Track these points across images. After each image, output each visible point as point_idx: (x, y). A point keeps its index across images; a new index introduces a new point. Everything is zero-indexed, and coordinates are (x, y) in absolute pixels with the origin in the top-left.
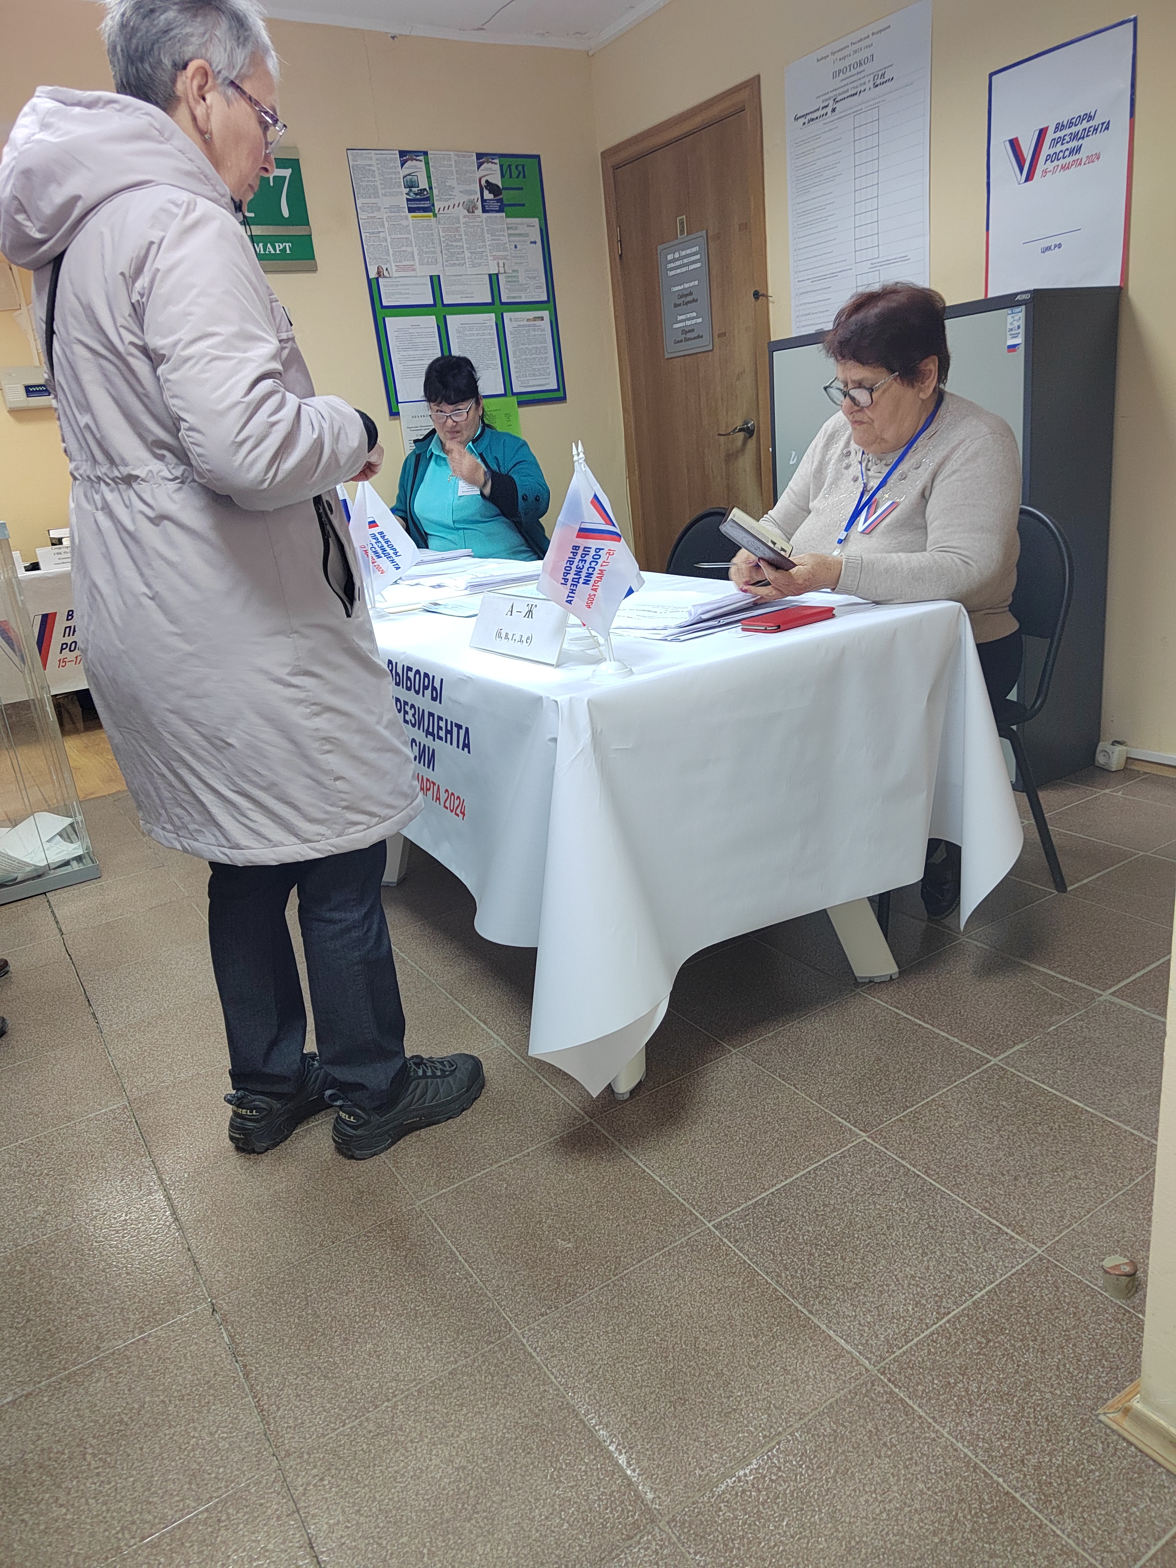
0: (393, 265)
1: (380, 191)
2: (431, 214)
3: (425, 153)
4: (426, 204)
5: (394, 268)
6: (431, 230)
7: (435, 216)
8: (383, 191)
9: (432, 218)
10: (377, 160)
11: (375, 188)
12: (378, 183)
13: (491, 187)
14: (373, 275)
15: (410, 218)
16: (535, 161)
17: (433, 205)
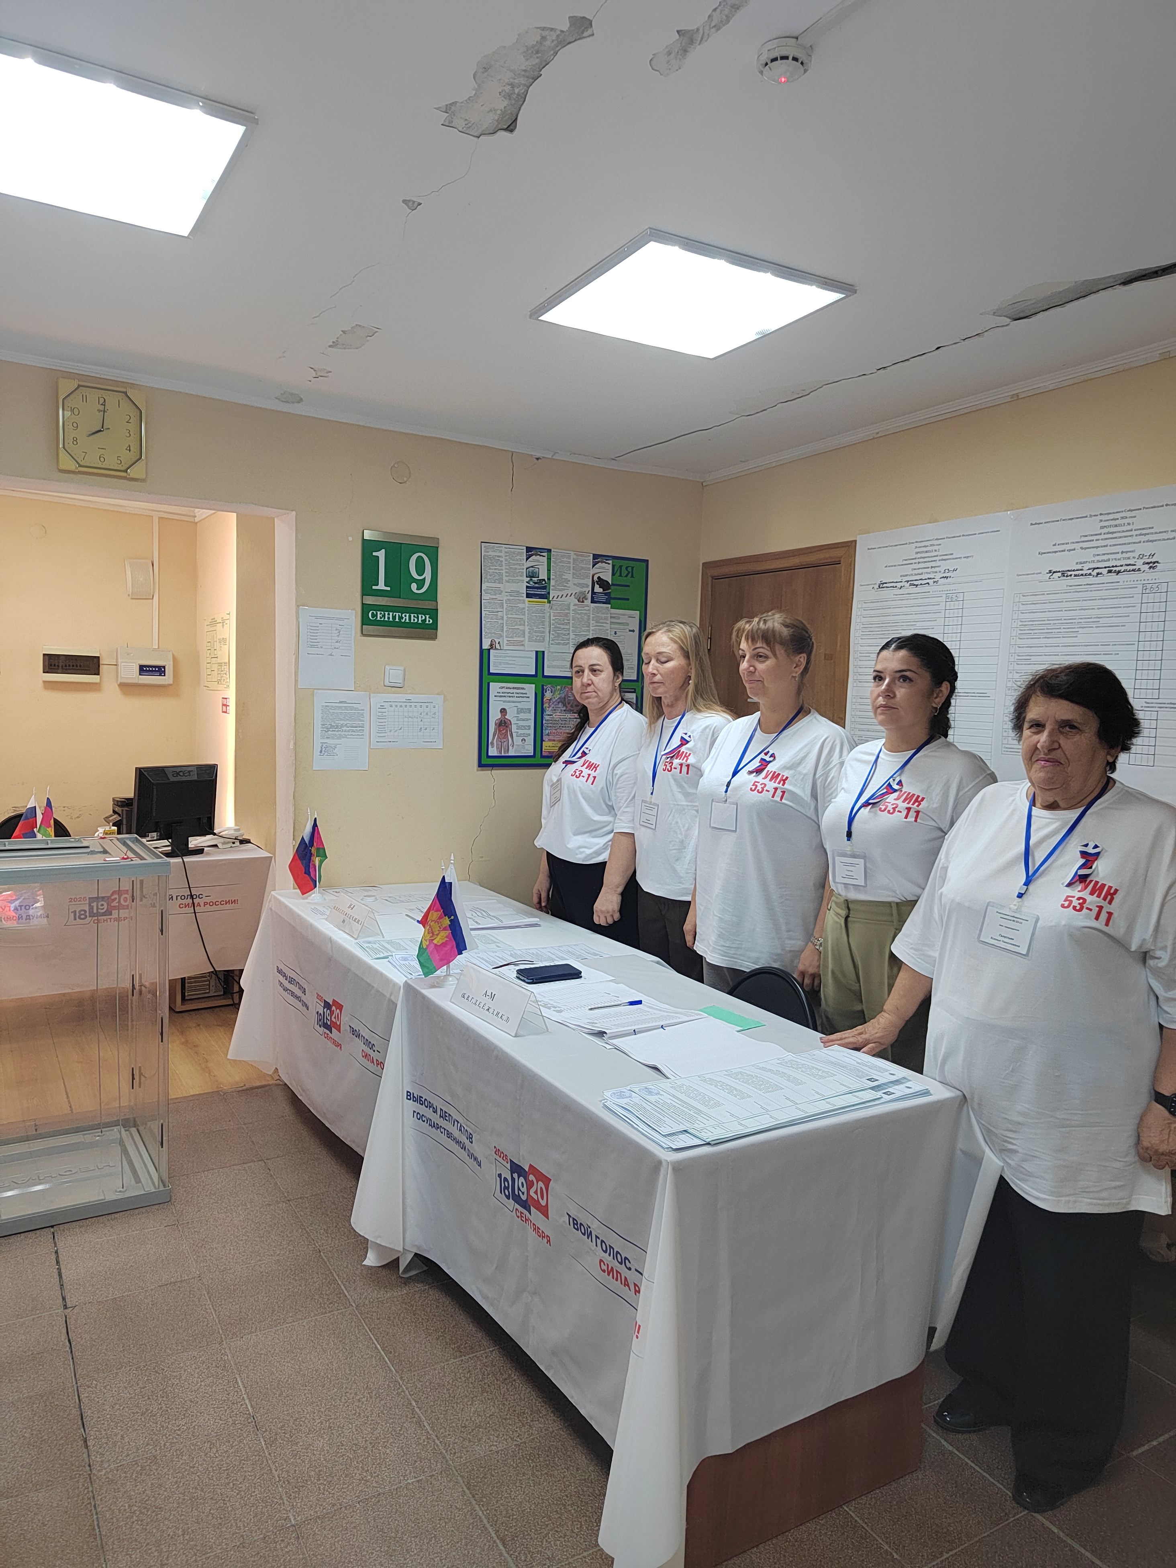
0: (505, 639)
1: (505, 578)
2: (546, 600)
3: (549, 551)
4: (543, 592)
5: (506, 642)
6: (544, 613)
7: (549, 602)
8: (507, 578)
9: (546, 604)
10: (506, 552)
11: (501, 575)
12: (504, 572)
13: (602, 582)
14: (486, 646)
15: (527, 602)
16: (644, 564)
17: (549, 593)
